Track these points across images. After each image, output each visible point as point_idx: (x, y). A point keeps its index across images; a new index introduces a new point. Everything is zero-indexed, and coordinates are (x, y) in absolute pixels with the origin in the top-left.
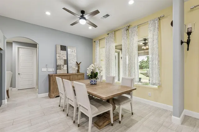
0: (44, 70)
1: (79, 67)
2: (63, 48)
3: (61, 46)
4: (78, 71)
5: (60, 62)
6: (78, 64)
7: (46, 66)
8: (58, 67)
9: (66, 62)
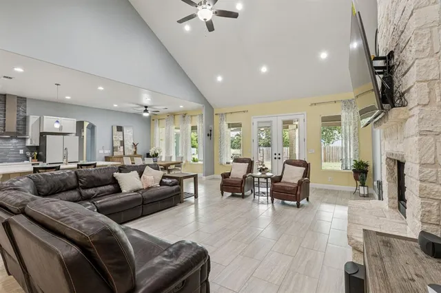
0: (101, 152)
1: (136, 148)
2: (120, 129)
3: (117, 127)
4: (135, 152)
5: (117, 144)
6: (135, 146)
7: (103, 148)
8: (114, 149)
9: (122, 143)
